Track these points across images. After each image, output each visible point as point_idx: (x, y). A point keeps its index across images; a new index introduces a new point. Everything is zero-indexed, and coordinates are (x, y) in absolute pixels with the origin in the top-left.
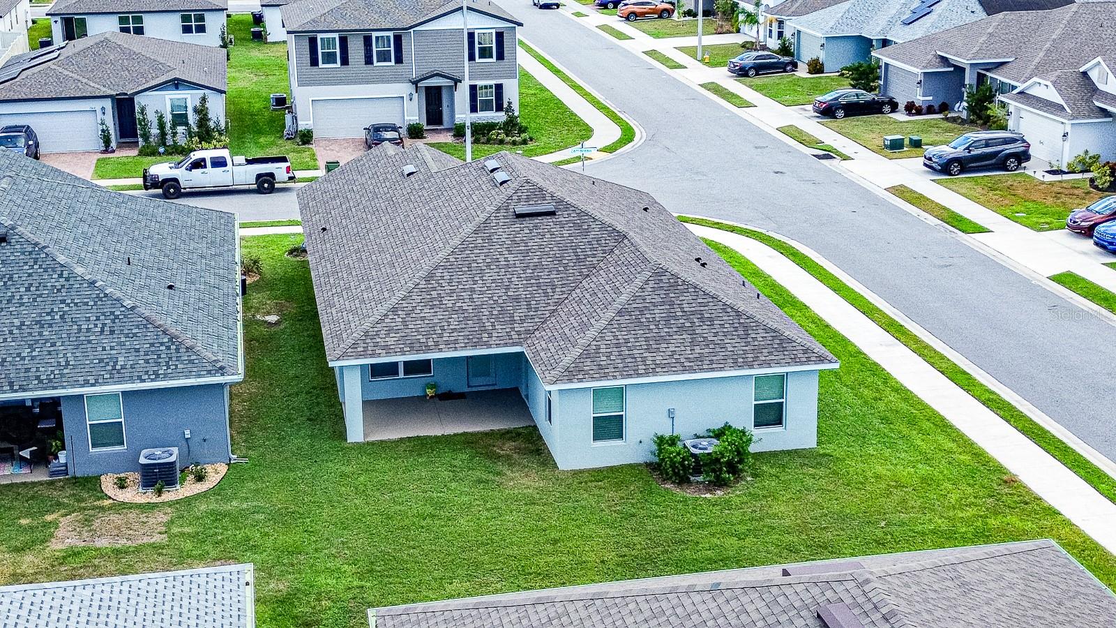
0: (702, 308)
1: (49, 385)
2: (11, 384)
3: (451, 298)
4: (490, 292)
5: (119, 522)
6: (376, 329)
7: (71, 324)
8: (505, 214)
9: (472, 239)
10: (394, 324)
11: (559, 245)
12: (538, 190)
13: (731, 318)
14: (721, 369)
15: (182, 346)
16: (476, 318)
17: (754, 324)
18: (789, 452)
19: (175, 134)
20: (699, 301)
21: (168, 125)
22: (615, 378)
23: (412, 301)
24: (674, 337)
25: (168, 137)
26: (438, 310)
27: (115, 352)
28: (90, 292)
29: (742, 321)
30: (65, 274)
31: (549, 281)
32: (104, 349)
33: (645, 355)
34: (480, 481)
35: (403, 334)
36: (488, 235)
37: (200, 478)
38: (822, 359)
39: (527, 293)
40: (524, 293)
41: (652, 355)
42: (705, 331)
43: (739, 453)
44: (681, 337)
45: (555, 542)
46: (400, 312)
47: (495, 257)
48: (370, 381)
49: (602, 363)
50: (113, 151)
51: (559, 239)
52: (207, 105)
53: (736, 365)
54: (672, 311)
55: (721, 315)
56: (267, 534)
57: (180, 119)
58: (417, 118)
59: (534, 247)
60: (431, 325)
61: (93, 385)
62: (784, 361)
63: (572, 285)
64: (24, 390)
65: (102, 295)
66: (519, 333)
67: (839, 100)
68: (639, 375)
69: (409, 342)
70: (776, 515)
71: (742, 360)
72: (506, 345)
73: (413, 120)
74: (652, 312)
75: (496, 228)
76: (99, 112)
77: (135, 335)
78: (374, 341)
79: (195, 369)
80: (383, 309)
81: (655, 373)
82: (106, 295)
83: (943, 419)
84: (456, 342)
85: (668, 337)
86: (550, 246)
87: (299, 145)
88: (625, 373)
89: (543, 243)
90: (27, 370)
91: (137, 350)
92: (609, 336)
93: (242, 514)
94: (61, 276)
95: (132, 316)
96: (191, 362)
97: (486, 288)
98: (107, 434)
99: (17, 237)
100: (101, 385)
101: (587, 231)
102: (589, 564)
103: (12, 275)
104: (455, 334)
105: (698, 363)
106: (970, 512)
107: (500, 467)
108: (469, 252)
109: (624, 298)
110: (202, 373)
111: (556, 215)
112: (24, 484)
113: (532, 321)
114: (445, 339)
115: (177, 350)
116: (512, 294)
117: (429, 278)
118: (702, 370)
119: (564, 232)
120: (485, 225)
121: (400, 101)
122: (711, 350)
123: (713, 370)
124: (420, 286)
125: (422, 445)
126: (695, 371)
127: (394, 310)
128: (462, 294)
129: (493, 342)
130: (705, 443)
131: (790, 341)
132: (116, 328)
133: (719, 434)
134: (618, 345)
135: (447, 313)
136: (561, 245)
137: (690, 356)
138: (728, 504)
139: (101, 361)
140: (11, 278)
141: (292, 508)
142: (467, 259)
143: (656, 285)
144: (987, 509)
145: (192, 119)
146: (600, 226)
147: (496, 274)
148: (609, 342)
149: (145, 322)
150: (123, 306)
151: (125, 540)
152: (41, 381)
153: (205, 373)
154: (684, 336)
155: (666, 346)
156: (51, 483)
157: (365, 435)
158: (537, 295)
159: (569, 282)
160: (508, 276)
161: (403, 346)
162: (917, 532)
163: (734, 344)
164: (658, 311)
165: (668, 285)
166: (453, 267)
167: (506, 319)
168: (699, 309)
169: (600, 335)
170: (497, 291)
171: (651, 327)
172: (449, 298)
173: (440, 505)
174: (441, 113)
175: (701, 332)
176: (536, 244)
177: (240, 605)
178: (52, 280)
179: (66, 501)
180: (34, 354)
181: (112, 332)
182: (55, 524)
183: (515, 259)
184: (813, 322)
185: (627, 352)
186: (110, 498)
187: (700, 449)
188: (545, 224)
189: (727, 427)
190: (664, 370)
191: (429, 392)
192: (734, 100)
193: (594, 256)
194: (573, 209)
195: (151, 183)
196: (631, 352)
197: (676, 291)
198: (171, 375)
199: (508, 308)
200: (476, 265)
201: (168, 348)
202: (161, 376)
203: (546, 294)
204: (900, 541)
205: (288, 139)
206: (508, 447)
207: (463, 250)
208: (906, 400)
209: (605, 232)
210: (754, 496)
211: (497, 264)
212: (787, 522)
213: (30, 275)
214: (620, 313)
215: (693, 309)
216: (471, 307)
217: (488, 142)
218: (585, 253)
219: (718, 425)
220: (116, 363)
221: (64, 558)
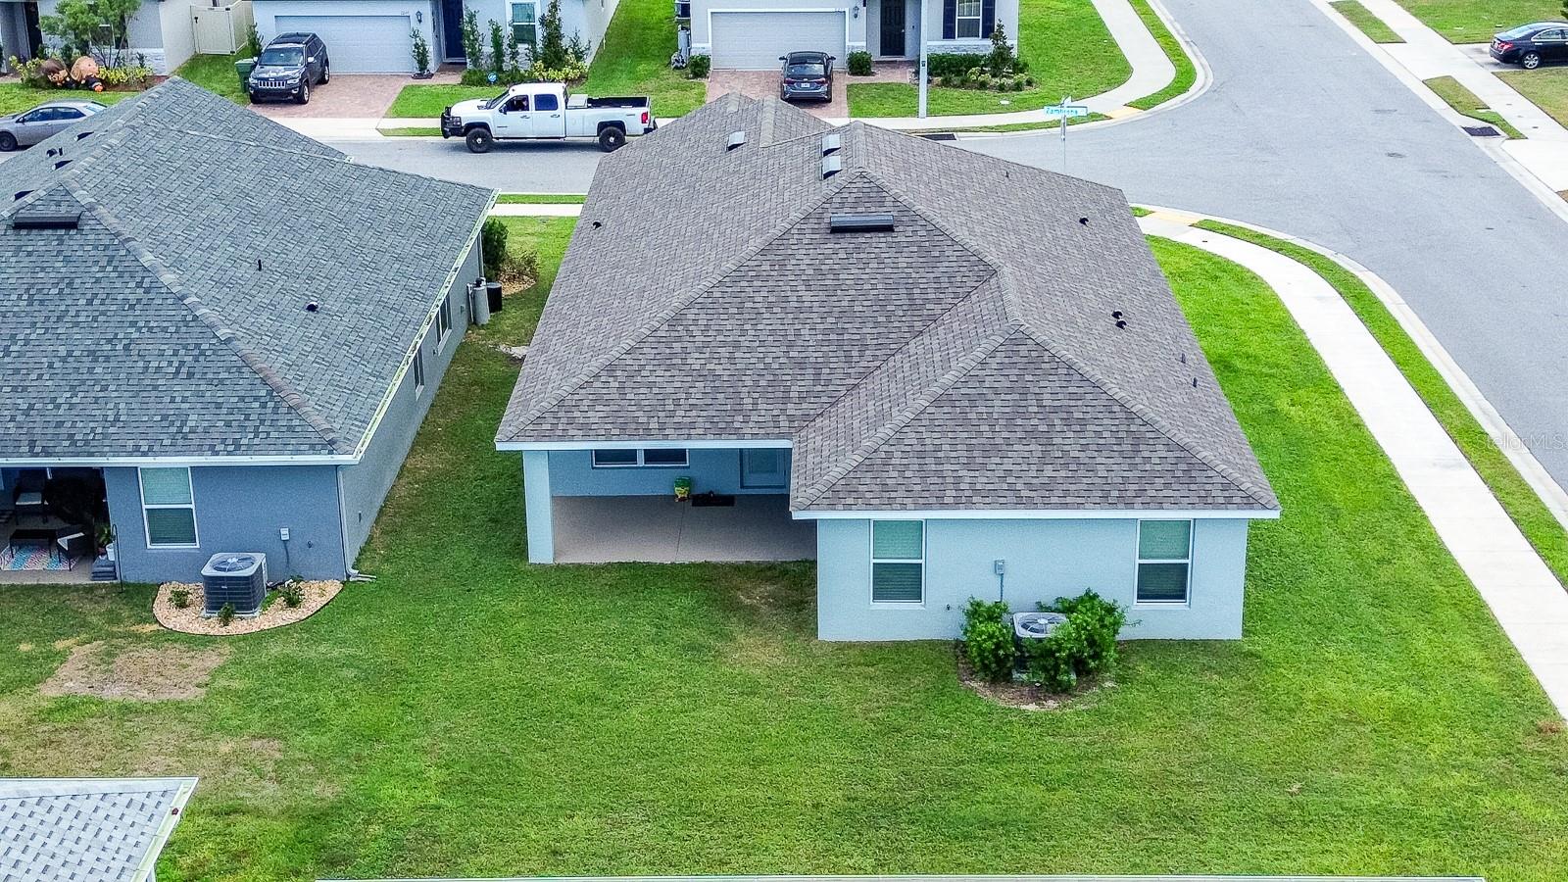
0: (1072, 403)
1: (87, 448)
2: (32, 444)
3: (702, 356)
4: (762, 349)
5: (151, 662)
6: (576, 397)
7: (136, 358)
8: (816, 226)
9: (756, 263)
10: (604, 391)
11: (887, 281)
12: (876, 189)
13: (1117, 422)
14: (1079, 506)
15: (284, 404)
16: (731, 390)
17: (1152, 435)
18: (1191, 644)
19: (514, 55)
20: (1071, 390)
21: (506, 42)
22: (904, 507)
23: (641, 357)
24: (1015, 447)
25: (507, 58)
26: (676, 373)
27: (187, 405)
28: (173, 313)
29: (1133, 428)
30: (147, 283)
31: (858, 337)
32: (173, 401)
33: (960, 473)
34: (693, 647)
35: (616, 408)
36: (781, 258)
37: (292, 602)
38: (1252, 501)
39: (821, 354)
40: (816, 355)
41: (972, 474)
42: (1067, 441)
43: (1092, 643)
44: (1027, 448)
45: (756, 763)
46: (619, 373)
47: (783, 294)
48: (593, 468)
49: (889, 481)
50: (430, 76)
51: (890, 271)
52: (559, 15)
53: (1105, 501)
54: (1023, 403)
55: (1100, 416)
56: (345, 704)
57: (523, 34)
58: (864, 44)
59: (847, 282)
60: (660, 397)
61: (144, 454)
62: (1186, 500)
63: (892, 346)
64: (48, 455)
65: (189, 318)
66: (791, 419)
67: (1532, 40)
68: (944, 506)
69: (622, 420)
70: (1125, 752)
71: (1116, 493)
72: (767, 436)
73: (857, 48)
74: (989, 403)
75: (796, 247)
76: (414, 18)
77: (221, 381)
78: (569, 415)
79: (293, 441)
80: (595, 365)
81: (970, 504)
82: (196, 318)
83: (1481, 605)
84: (692, 426)
85: (1005, 447)
86: (873, 282)
87: (688, 78)
88: (921, 501)
89: (863, 276)
90: (59, 424)
91: (219, 406)
92: (911, 438)
93: (328, 665)
94: (139, 285)
95: (225, 352)
96: (291, 429)
97: (757, 343)
98: (172, 525)
99: (94, 222)
100: (156, 454)
101: (938, 260)
102: (793, 808)
103: (73, 279)
104: (694, 413)
105: (1044, 494)
106: (1458, 778)
107: (734, 626)
108: (746, 284)
109: (949, 378)
110: (302, 447)
111: (893, 231)
112: (54, 587)
113: (817, 400)
114: (676, 420)
115: (276, 408)
116: (796, 354)
117: (674, 322)
118: (1047, 505)
119: (900, 260)
120: (780, 242)
121: (838, 18)
122: (1070, 474)
123: (1065, 506)
124: (659, 334)
125: (637, 577)
126: (1035, 506)
127: (610, 369)
128: (719, 350)
129: (749, 431)
130: (1043, 621)
131: (1205, 466)
132: (196, 370)
133: (1068, 608)
134: (921, 454)
135: (690, 379)
136: (891, 281)
137: (1034, 481)
138: (1054, 726)
139: (164, 417)
140: (70, 284)
141: (402, 663)
142: (739, 295)
143: (1007, 360)
144: (1487, 778)
145: (540, 33)
146: (958, 254)
147: (779, 321)
148: (908, 449)
149: (240, 363)
150: (215, 336)
151: (146, 691)
152: (74, 443)
153: (306, 447)
154: (1032, 447)
155: (998, 460)
156: (90, 589)
157: (556, 554)
158: (835, 360)
159: (890, 341)
160: (796, 327)
161: (609, 426)
162: (1346, 809)
163: (1110, 467)
164: (1000, 403)
165: (1025, 360)
166: (716, 306)
167: (777, 394)
168: (1066, 403)
169: (898, 435)
170: (774, 349)
171: (982, 428)
172: (697, 355)
173: (613, 681)
174: (902, 37)
175: (1060, 441)
176: (852, 277)
177: (135, 852)
178: (127, 291)
179: (94, 620)
180: (74, 400)
181: (190, 375)
182: (62, 657)
183: (813, 299)
184: (1338, 417)
185: (933, 467)
186: (157, 621)
187: (1032, 630)
188: (874, 245)
189: (1090, 597)
190: (987, 500)
191: (680, 492)
192: (1374, 30)
193: (938, 301)
194: (924, 223)
195: (451, 127)
196: (940, 468)
197: (1037, 372)
198: (258, 448)
199: (784, 378)
200: (751, 305)
201: (264, 405)
202: (243, 448)
203: (848, 358)
204: (1311, 821)
205: (676, 68)
206: (756, 595)
207: (737, 279)
208: (1433, 566)
209: (964, 264)
210: (1101, 716)
211: (784, 305)
212: (1137, 768)
213: (98, 281)
214: (937, 402)
215: (1056, 403)
216: (728, 373)
217: (964, 84)
218: (926, 296)
219: (1073, 593)
220: (184, 423)
221: (51, 711)
